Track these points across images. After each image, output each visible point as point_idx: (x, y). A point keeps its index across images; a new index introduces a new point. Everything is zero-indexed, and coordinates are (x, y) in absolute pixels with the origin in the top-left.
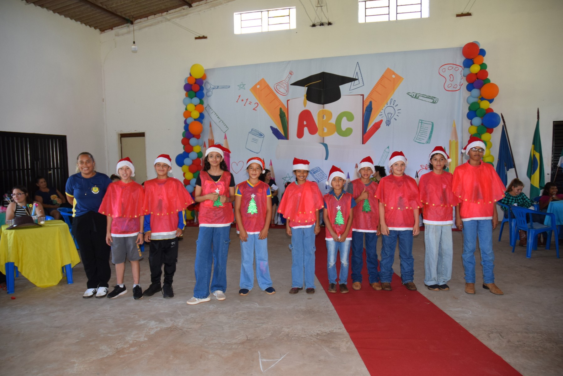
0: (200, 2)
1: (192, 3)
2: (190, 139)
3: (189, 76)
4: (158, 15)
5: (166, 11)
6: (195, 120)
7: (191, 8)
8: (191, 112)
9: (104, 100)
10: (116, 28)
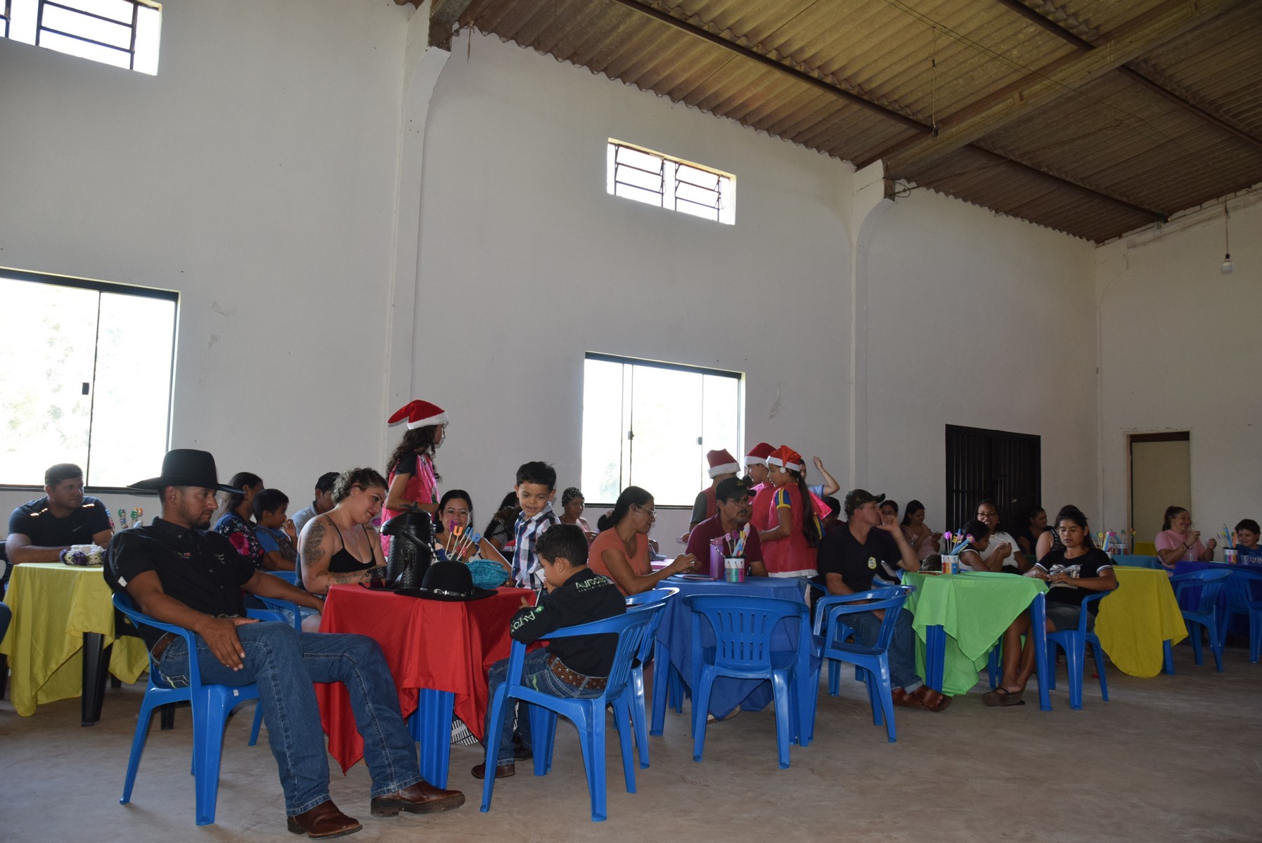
5: (1245, 188)
9: (1099, 370)
10: (1130, 232)
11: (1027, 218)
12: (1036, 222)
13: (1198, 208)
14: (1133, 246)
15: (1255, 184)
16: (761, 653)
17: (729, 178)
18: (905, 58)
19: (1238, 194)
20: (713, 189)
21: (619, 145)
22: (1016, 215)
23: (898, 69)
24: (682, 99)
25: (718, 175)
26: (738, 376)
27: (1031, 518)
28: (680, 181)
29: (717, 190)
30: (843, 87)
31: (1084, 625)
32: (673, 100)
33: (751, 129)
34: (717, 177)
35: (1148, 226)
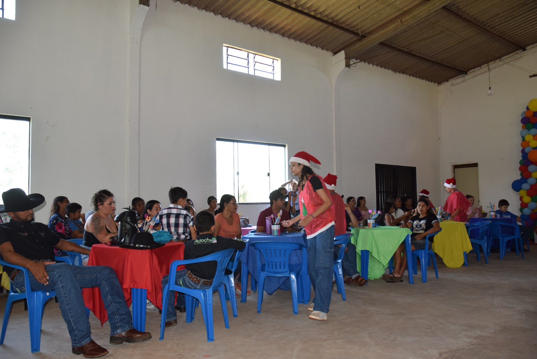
0: (534, 44)
1: (526, 47)
2: (529, 165)
3: (526, 110)
4: (491, 63)
5: (499, 59)
6: (533, 148)
7: (526, 51)
8: (529, 142)
9: (440, 138)
10: (452, 79)
11: (408, 74)
12: (412, 76)
13: (480, 68)
14: (453, 85)
15: (503, 57)
16: (284, 265)
17: (277, 60)
18: (351, 6)
19: (496, 61)
20: (271, 65)
21: (228, 47)
22: (403, 73)
23: (348, 10)
24: (256, 26)
25: (273, 59)
26: (284, 146)
27: (405, 202)
28: (256, 62)
29: (272, 65)
30: (325, 19)
31: (427, 247)
32: (252, 26)
33: (287, 38)
34: (272, 60)
35: (459, 76)
